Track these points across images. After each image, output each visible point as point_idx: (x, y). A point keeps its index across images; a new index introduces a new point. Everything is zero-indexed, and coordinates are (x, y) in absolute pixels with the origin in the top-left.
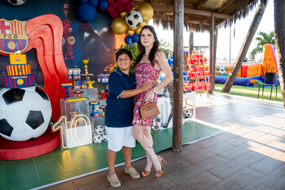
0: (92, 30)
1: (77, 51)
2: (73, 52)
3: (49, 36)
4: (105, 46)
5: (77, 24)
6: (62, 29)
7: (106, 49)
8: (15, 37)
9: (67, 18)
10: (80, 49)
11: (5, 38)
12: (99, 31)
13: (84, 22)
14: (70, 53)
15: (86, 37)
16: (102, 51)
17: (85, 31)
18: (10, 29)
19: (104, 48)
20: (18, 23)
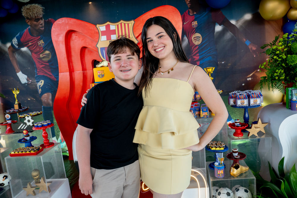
0: (227, 20)
1: (205, 53)
2: (199, 56)
4: (248, 43)
5: (204, 15)
7: (250, 47)
9: (190, 8)
10: (210, 50)
12: (237, 21)
13: (215, 9)
14: (195, 57)
15: (218, 32)
16: (243, 51)
17: (216, 23)
18: (116, 34)
19: (246, 45)
20: (125, 24)
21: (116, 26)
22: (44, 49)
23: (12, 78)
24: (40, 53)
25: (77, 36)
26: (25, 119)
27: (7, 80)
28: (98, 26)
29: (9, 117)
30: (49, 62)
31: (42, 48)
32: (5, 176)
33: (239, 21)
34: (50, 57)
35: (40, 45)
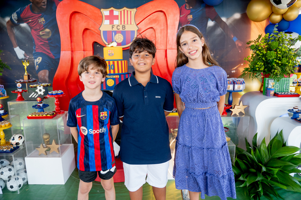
0: (219, 17)
3: (162, 25)
4: (235, 39)
5: (199, 10)
6: (178, 17)
7: (236, 43)
8: (123, 27)
9: (187, 3)
11: (112, 29)
12: (228, 19)
13: (209, 6)
15: (210, 27)
16: (230, 46)
17: (209, 19)
18: (118, 19)
19: (233, 41)
20: (127, 11)
21: (120, 12)
22: (45, 27)
23: (9, 53)
24: (40, 30)
25: (80, 18)
26: (37, 89)
27: (4, 54)
28: (102, 10)
29: (20, 86)
30: (48, 40)
31: (43, 26)
32: (20, 137)
33: (229, 19)
34: (50, 35)
35: (41, 23)
